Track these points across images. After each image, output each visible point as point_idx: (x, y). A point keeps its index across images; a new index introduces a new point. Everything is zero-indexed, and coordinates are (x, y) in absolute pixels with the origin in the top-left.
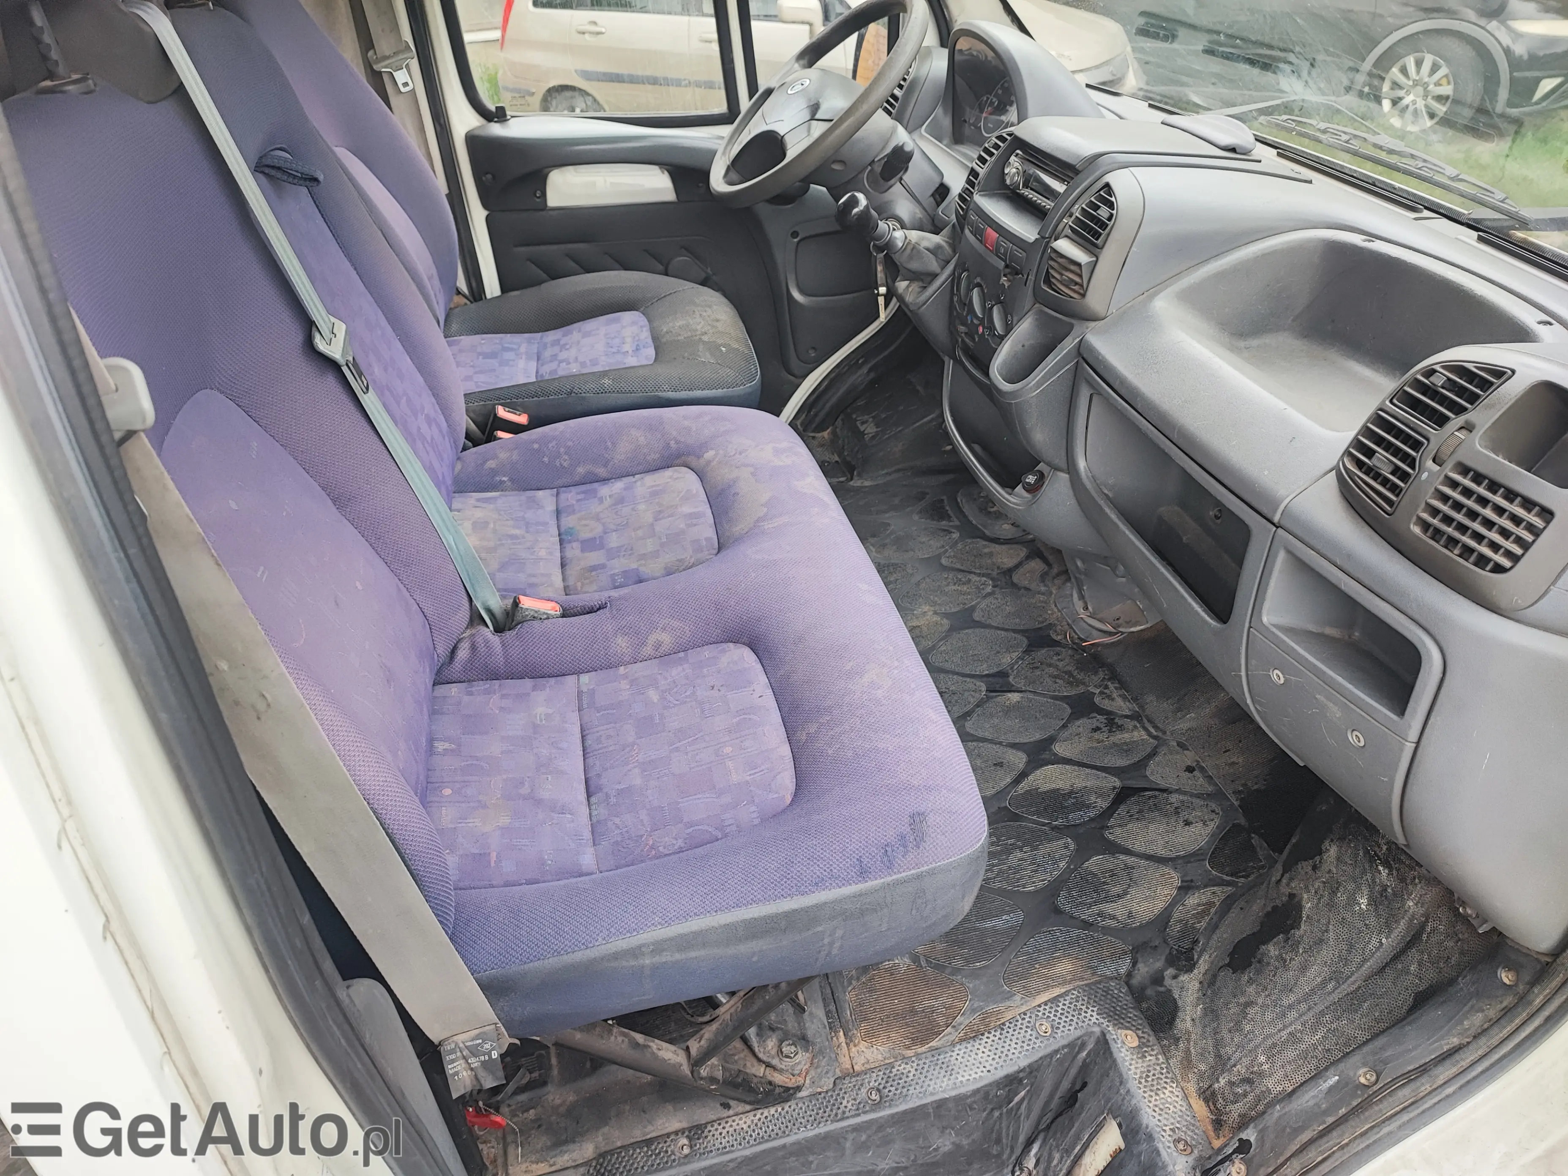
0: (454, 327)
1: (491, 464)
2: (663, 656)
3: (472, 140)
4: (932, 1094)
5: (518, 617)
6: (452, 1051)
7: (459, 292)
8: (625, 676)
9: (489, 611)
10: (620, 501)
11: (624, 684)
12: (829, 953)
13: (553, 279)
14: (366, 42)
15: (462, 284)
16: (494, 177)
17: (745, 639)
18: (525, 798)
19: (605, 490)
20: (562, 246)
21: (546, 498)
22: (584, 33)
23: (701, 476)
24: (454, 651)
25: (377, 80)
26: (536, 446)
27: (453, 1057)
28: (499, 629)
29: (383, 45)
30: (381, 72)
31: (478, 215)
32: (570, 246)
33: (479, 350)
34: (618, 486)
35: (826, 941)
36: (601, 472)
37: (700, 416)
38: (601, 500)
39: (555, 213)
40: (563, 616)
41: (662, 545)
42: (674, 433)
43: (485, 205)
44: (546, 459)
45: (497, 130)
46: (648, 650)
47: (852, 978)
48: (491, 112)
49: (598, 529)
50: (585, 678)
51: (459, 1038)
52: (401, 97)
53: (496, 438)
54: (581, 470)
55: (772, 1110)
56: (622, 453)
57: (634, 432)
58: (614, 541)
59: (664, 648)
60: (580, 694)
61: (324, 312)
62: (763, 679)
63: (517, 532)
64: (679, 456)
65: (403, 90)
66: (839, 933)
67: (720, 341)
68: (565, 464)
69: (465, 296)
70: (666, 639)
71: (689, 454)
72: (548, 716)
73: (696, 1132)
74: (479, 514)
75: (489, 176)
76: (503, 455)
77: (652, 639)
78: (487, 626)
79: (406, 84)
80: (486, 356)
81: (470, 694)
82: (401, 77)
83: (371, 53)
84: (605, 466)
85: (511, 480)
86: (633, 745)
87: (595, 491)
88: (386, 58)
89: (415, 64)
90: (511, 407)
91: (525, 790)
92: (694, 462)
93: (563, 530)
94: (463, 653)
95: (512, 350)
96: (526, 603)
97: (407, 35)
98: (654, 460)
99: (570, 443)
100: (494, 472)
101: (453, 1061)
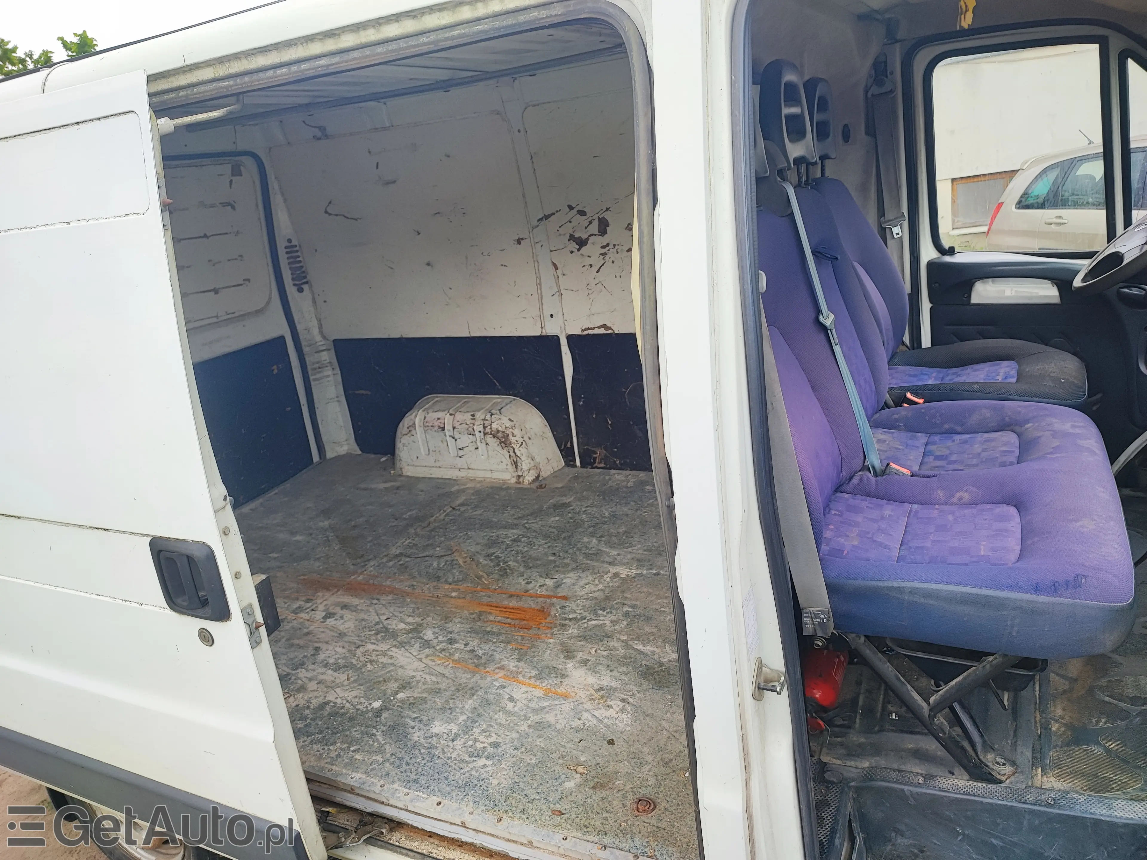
0: (896, 361)
1: (896, 416)
2: (963, 505)
3: (931, 265)
4: (1091, 813)
5: (887, 472)
6: (807, 613)
7: (903, 343)
8: (937, 509)
9: (873, 467)
10: (965, 442)
11: (936, 512)
12: (1011, 633)
13: (961, 341)
14: (881, 213)
15: (906, 339)
16: (940, 285)
17: (1014, 504)
18: (868, 538)
19: (957, 438)
20: (976, 327)
21: (922, 438)
22: (1051, 224)
23: (1019, 435)
24: (851, 478)
25: (883, 233)
26: (923, 411)
27: (807, 615)
28: (876, 475)
29: (890, 215)
30: (885, 228)
31: (926, 306)
32: (980, 327)
33: (907, 373)
34: (966, 436)
35: (1009, 623)
36: (959, 429)
37: (1030, 406)
38: (953, 441)
39: (975, 307)
40: (912, 476)
41: (982, 462)
42: (1010, 413)
43: (931, 301)
44: (927, 418)
45: (948, 259)
46: (955, 500)
47: (1057, 746)
48: (945, 250)
49: (947, 452)
50: (916, 506)
51: (812, 609)
52: (893, 241)
53: (901, 406)
54: (946, 426)
55: (980, 784)
56: (974, 420)
57: (984, 411)
58: (954, 458)
59: (964, 501)
60: (911, 511)
61: (826, 309)
62: (1018, 520)
63: (901, 447)
64: (1010, 425)
65: (895, 236)
66: (1017, 621)
67: (1062, 377)
68: (938, 422)
69: (907, 347)
70: (966, 496)
71: (1016, 425)
72: (890, 515)
73: (929, 777)
74: (882, 437)
75: (937, 285)
76: (903, 413)
77: (958, 495)
78: (870, 473)
79: (898, 234)
80: (911, 376)
81: (854, 499)
82: (896, 230)
83: (882, 218)
84: (962, 425)
85: (904, 425)
86: (931, 533)
87: (952, 437)
88: (890, 221)
89: (906, 224)
90: (916, 395)
91: (870, 536)
92: (1018, 429)
93: (926, 450)
94: (855, 481)
95: (927, 374)
96: (893, 465)
97: (905, 210)
98: (993, 427)
99: (943, 412)
100: (897, 420)
101: (806, 617)
